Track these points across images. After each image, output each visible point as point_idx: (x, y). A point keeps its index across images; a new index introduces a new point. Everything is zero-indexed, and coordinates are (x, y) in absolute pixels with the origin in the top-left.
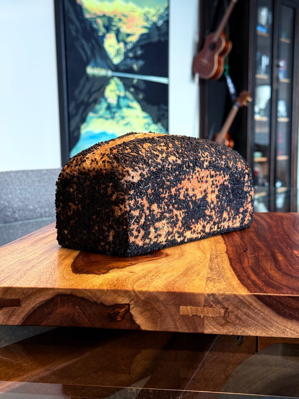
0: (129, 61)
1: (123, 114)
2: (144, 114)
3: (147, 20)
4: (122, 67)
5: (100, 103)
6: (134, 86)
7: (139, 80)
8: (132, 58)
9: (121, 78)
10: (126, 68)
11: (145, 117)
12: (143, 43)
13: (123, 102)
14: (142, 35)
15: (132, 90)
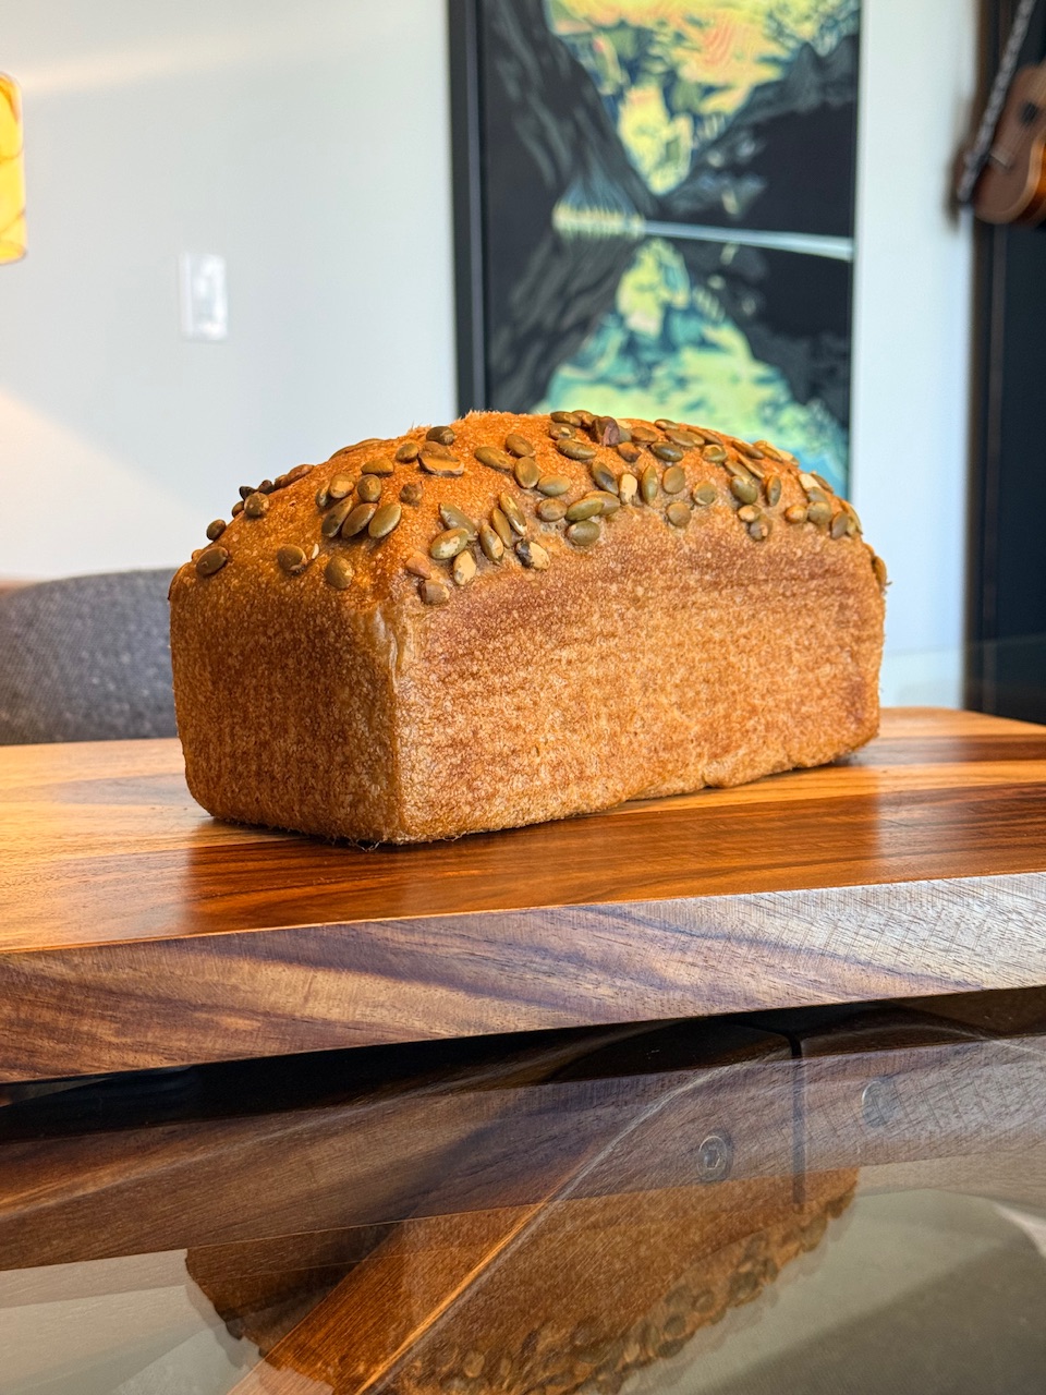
0: (707, 183)
1: (680, 372)
2: (760, 370)
3: (779, 33)
4: (683, 205)
5: (600, 330)
6: (722, 271)
7: (742, 248)
8: (718, 172)
9: (677, 244)
10: (698, 206)
11: (762, 381)
12: (760, 116)
13: (682, 329)
14: (760, 89)
15: (717, 283)
